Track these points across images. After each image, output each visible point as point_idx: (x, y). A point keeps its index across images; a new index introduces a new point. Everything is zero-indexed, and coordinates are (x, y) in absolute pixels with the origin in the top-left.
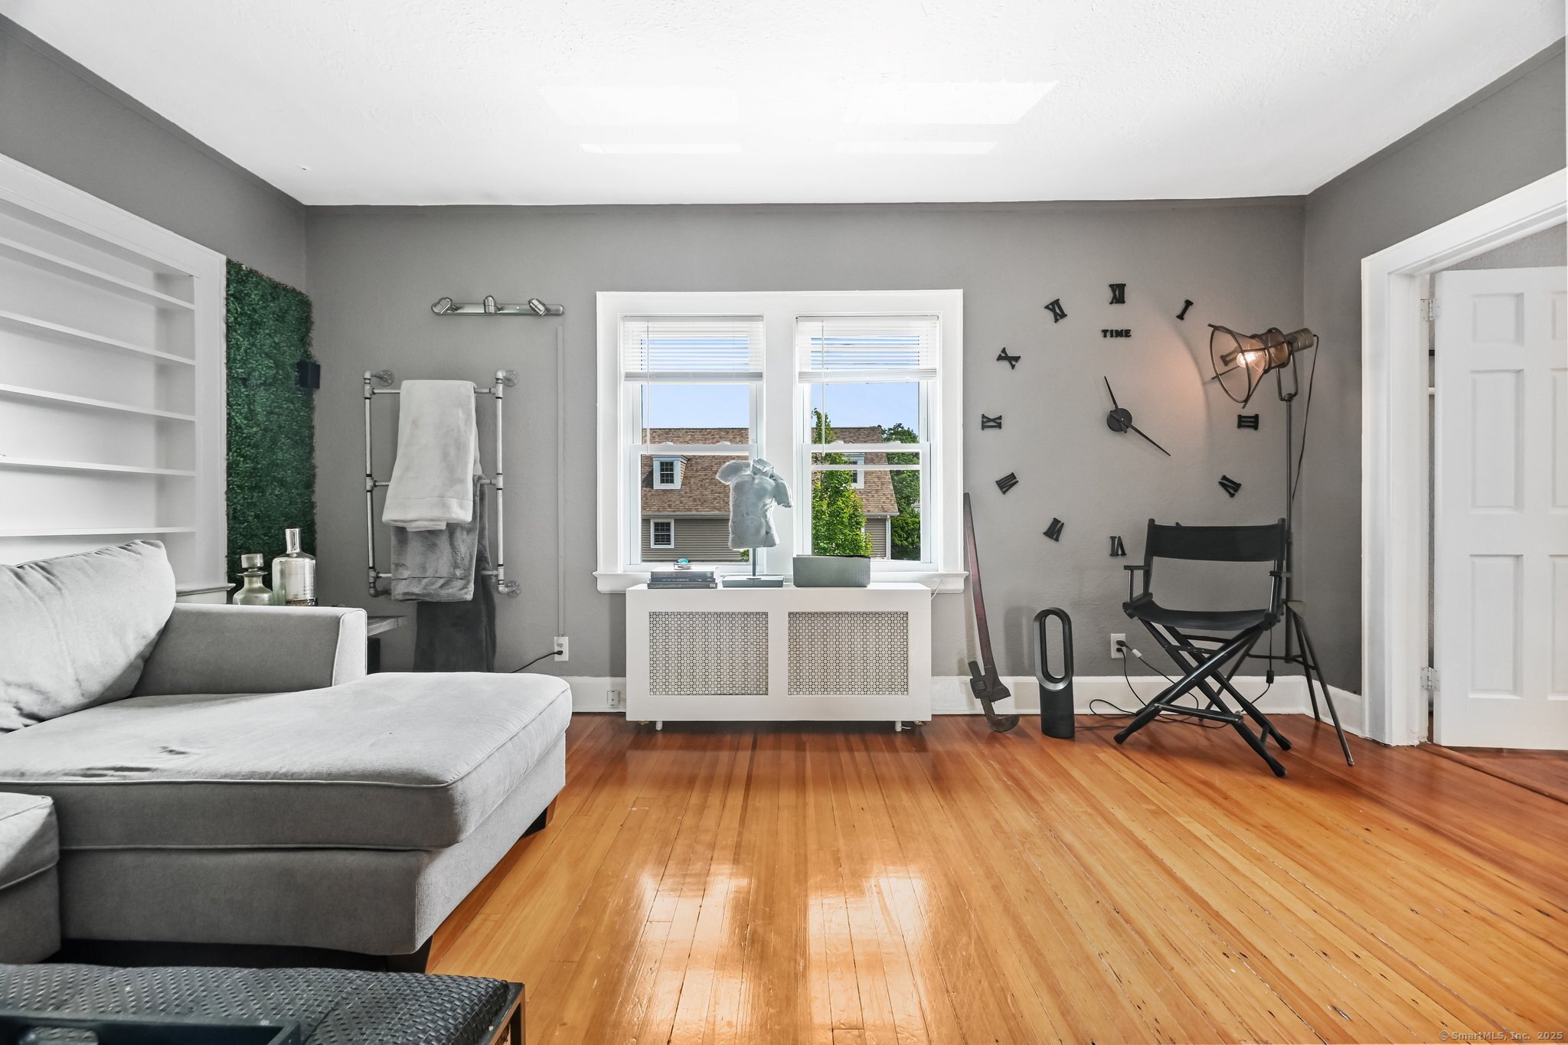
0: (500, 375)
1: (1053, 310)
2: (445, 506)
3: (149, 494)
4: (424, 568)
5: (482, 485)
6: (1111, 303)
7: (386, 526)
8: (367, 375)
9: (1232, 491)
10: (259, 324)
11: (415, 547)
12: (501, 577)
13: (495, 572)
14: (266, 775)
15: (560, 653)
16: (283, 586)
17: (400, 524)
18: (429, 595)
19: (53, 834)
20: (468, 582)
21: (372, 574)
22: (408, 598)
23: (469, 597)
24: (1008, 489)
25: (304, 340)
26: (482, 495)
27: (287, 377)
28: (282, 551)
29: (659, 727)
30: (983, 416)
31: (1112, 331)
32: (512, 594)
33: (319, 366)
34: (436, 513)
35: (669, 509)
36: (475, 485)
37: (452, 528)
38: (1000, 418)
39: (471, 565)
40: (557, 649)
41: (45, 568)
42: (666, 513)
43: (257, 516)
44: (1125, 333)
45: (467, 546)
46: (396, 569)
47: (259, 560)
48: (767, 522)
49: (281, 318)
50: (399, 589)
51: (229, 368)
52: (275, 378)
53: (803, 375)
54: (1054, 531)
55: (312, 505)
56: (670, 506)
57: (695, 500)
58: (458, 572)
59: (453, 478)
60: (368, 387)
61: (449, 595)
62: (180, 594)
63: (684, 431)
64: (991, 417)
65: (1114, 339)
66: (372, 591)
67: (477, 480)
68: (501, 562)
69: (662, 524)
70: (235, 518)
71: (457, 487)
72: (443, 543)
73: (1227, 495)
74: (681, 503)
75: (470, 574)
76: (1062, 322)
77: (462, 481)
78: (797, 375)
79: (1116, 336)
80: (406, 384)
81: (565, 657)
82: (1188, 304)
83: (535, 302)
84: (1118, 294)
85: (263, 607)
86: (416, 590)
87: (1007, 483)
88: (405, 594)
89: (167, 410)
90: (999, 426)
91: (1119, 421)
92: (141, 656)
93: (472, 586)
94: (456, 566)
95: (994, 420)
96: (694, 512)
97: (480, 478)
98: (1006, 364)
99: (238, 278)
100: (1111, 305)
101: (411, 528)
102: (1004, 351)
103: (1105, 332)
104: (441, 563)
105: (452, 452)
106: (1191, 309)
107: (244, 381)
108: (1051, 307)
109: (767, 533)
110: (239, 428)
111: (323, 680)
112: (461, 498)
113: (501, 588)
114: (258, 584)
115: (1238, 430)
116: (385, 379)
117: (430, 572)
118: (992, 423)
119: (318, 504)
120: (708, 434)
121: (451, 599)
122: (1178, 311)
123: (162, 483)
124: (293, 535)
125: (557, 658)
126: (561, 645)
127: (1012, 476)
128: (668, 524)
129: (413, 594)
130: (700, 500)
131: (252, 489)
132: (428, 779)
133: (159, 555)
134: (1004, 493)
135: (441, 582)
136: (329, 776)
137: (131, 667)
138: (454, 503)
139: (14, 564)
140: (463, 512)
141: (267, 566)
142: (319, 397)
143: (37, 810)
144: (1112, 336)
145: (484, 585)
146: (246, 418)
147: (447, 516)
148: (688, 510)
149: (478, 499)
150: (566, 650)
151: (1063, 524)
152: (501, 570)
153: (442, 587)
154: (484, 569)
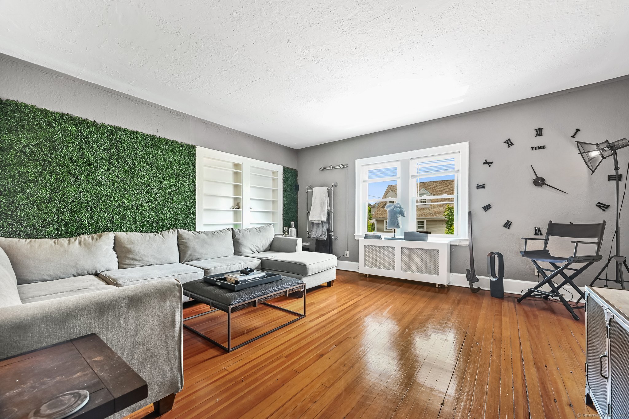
0: (333, 184)
1: (508, 143)
2: (321, 217)
3: (271, 214)
4: (317, 232)
5: (329, 212)
6: (536, 136)
7: (310, 222)
8: (307, 187)
9: (604, 209)
10: (288, 178)
11: (315, 226)
12: (333, 235)
13: (331, 233)
14: (283, 260)
15: (347, 255)
16: (291, 234)
17: (312, 221)
18: (317, 238)
19: (261, 265)
20: (325, 235)
21: (308, 233)
22: (314, 239)
23: (326, 239)
24: (487, 210)
25: (296, 180)
26: (329, 214)
27: (293, 188)
28: (291, 227)
29: (367, 276)
30: (477, 184)
31: (536, 147)
32: (336, 239)
33: (299, 185)
34: (319, 219)
35: (424, 216)
36: (327, 212)
37: (322, 222)
38: (484, 184)
39: (326, 231)
40: (346, 254)
41: (259, 228)
42: (422, 217)
43: (287, 220)
44: (544, 147)
45: (325, 227)
46: (312, 232)
47: (287, 229)
48: (397, 222)
49: (292, 176)
50: (312, 236)
51: (283, 189)
52: (291, 190)
53: (413, 177)
54: (508, 225)
55: (298, 217)
56: (424, 214)
57: (435, 212)
58: (323, 233)
59: (322, 211)
60: (307, 190)
61: (321, 238)
62: (275, 235)
63: (432, 183)
64: (480, 184)
65: (537, 150)
66: (308, 237)
67: (328, 211)
68: (333, 231)
69: (421, 222)
70: (284, 220)
71: (323, 213)
72: (321, 226)
73: (602, 210)
74: (429, 213)
75: (326, 234)
76: (511, 147)
77: (324, 211)
78: (411, 177)
79: (538, 149)
80: (314, 188)
81: (348, 256)
82: (578, 130)
83: (341, 165)
84: (539, 132)
85: (288, 237)
86: (315, 237)
87: (487, 208)
88: (313, 237)
89: (274, 199)
90: (484, 187)
91: (539, 182)
92: (270, 244)
93: (326, 236)
94: (323, 232)
95: (482, 186)
96: (435, 217)
97: (328, 210)
98: (487, 165)
99: (285, 169)
100: (536, 137)
101: (314, 222)
102: (486, 160)
103: (532, 148)
104: (320, 231)
105: (322, 204)
106: (579, 133)
107: (286, 191)
108: (507, 142)
109: (397, 224)
110: (285, 201)
111: (294, 251)
112: (324, 215)
113: (333, 237)
114: (287, 233)
115: (608, 182)
116: (311, 187)
117: (318, 233)
118: (481, 187)
119: (299, 217)
120: (443, 183)
121: (322, 239)
122: (572, 134)
123: (273, 213)
124: (293, 223)
125: (346, 256)
126: (347, 253)
127: (489, 205)
128: (423, 222)
129: (314, 238)
130: (438, 212)
131: (287, 214)
132: (303, 264)
133: (272, 227)
134: (486, 211)
135: (320, 235)
136: (291, 261)
137: (269, 246)
138: (322, 216)
139: (256, 227)
140: (324, 219)
141: (288, 230)
142: (299, 192)
143: (259, 261)
144: (536, 149)
145: (329, 236)
146: (286, 199)
147: (321, 219)
148: (432, 216)
149: (328, 215)
150: (348, 254)
151: (512, 222)
152: (333, 233)
153: (320, 236)
154: (330, 233)
